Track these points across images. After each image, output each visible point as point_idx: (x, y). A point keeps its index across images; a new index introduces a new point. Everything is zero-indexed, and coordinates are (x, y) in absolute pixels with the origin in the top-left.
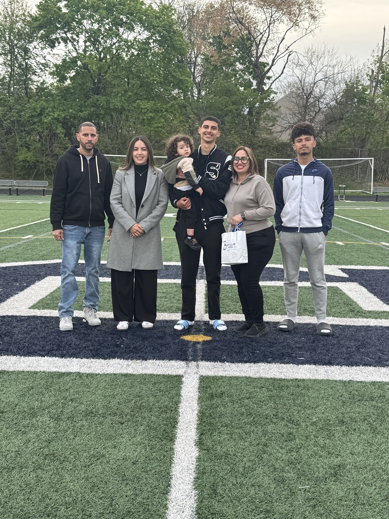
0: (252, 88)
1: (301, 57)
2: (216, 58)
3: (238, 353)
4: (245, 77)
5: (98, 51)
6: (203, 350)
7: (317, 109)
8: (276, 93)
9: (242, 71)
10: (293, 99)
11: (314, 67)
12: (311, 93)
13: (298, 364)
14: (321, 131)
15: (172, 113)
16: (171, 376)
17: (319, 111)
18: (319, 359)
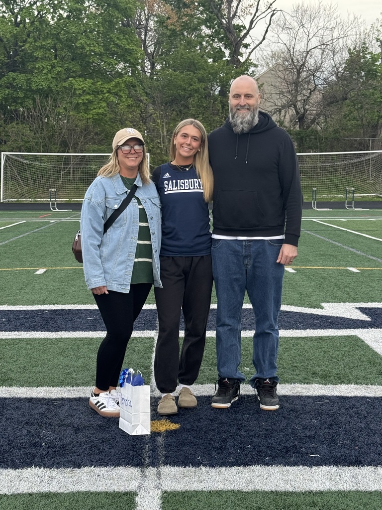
0: (224, 59)
1: (288, 17)
2: (175, 20)
3: (220, 450)
4: (215, 45)
5: (13, 13)
6: (167, 446)
7: (312, 87)
8: (256, 66)
9: (209, 38)
10: (280, 74)
11: (306, 31)
12: (303, 65)
13: (311, 466)
14: (318, 115)
15: (117, 95)
16: (118, 493)
17: (315, 89)
18: (342, 456)
